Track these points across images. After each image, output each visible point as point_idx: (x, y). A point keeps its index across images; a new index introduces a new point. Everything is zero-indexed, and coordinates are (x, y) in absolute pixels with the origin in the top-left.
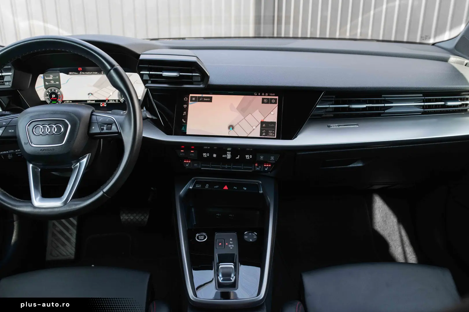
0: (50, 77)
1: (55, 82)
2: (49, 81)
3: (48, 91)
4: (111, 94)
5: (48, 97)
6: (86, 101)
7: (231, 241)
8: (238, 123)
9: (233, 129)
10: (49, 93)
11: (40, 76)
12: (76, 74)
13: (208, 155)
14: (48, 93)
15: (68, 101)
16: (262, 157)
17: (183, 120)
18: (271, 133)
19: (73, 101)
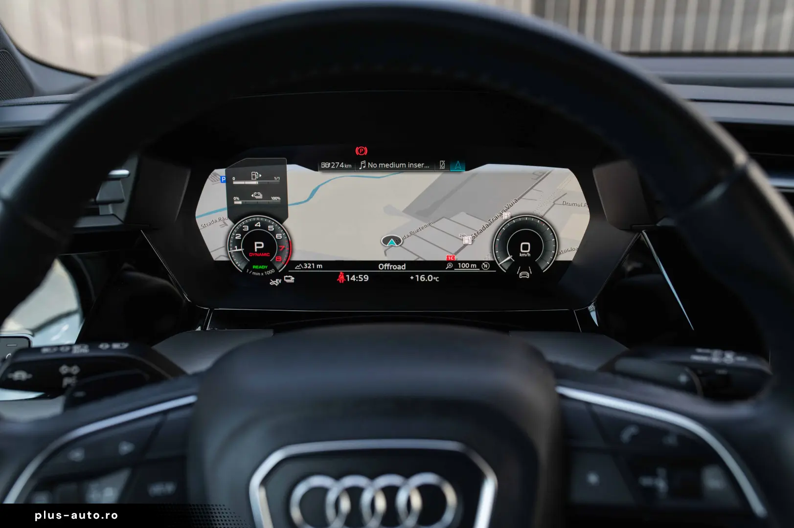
0: (250, 179)
1: (267, 196)
2: (244, 192)
3: (242, 228)
4: (467, 240)
5: (239, 248)
6: (374, 264)
10: (243, 233)
11: (216, 175)
12: (344, 169)
14: (238, 237)
15: (311, 262)
19: (327, 264)
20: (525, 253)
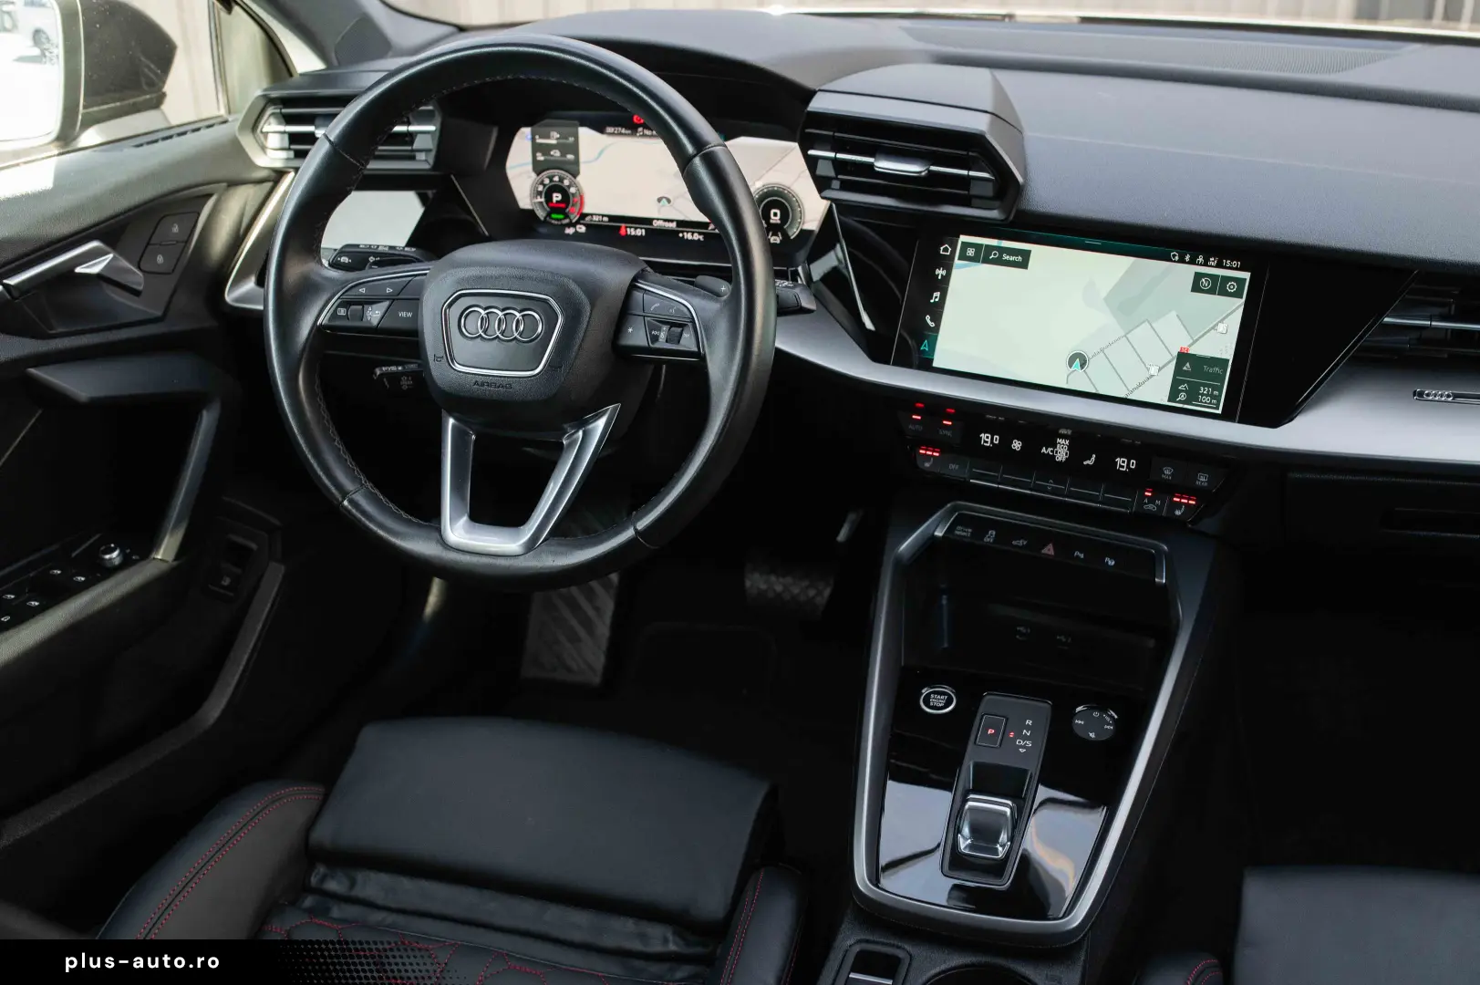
0: (549, 138)
1: (563, 154)
2: (545, 149)
3: (543, 181)
5: (541, 198)
6: (649, 221)
7: (1028, 728)
8: (1102, 350)
9: (1082, 367)
10: (544, 185)
11: (523, 133)
12: (625, 134)
13: (997, 439)
14: (541, 188)
15: (599, 215)
16: (1168, 472)
17: (928, 318)
18: (1207, 395)
19: (612, 218)
20: (775, 219)
